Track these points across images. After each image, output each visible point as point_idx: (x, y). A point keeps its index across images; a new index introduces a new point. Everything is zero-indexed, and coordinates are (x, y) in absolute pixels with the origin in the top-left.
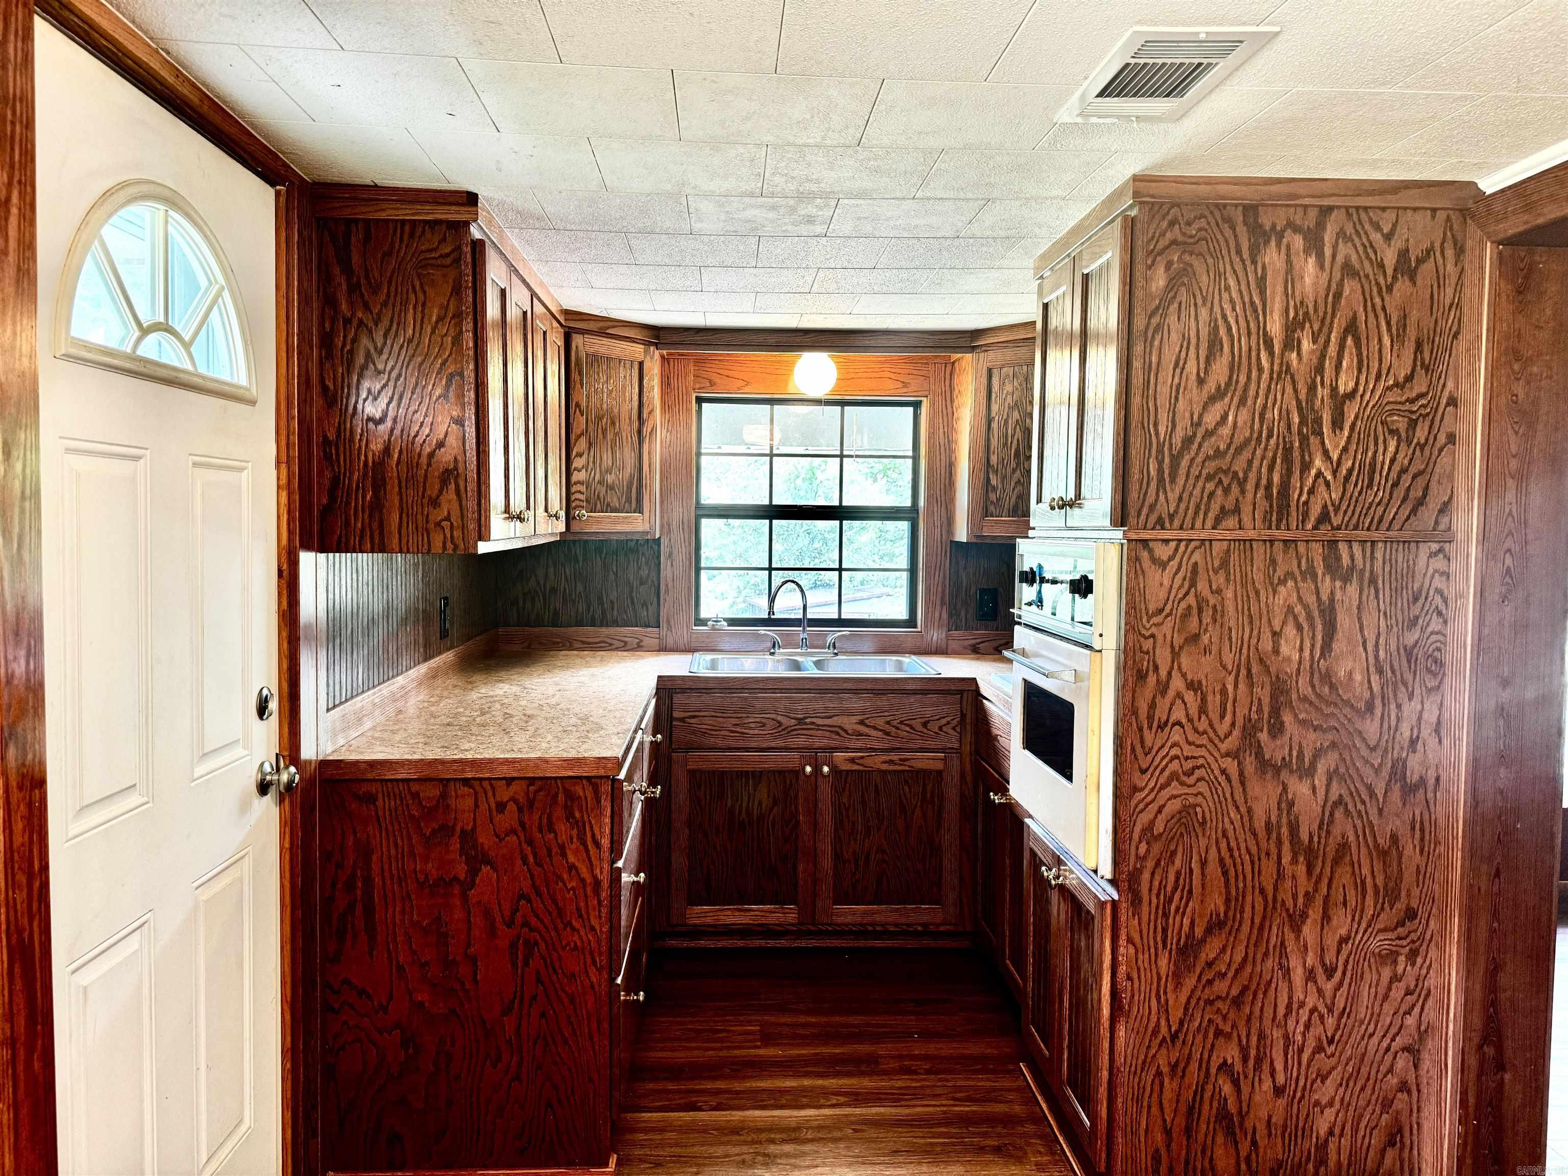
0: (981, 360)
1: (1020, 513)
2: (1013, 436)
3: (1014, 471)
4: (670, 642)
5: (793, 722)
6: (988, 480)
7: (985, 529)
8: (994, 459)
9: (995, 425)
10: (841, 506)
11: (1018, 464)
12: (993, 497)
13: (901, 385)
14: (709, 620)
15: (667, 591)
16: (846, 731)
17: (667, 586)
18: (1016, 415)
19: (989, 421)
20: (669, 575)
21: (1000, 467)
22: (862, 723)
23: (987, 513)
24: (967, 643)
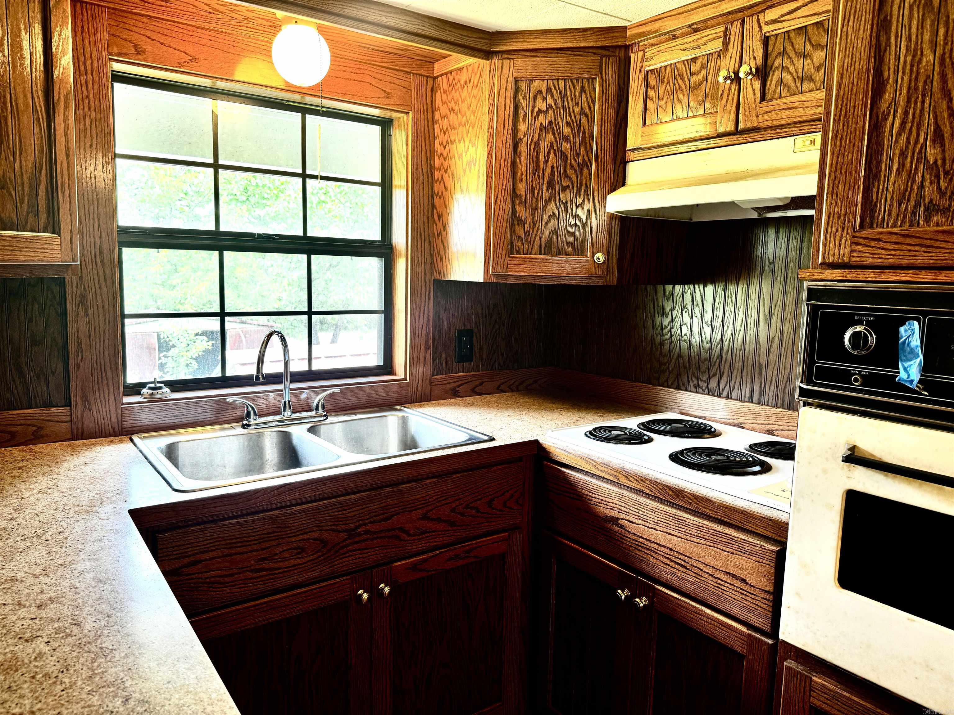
0: (506, 68)
1: (554, 250)
2: (546, 162)
3: (547, 202)
4: (90, 424)
5: (342, 536)
6: (514, 212)
7: (511, 267)
8: (521, 188)
9: (522, 148)
10: (305, 237)
11: (552, 195)
12: (520, 231)
13: (382, 94)
14: (143, 385)
15: (80, 352)
16: (407, 533)
17: (79, 345)
18: (549, 137)
19: (516, 143)
20: (83, 328)
21: (529, 197)
22: (425, 517)
23: (512, 250)
24: (448, 387)
